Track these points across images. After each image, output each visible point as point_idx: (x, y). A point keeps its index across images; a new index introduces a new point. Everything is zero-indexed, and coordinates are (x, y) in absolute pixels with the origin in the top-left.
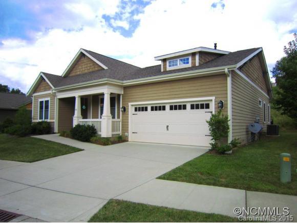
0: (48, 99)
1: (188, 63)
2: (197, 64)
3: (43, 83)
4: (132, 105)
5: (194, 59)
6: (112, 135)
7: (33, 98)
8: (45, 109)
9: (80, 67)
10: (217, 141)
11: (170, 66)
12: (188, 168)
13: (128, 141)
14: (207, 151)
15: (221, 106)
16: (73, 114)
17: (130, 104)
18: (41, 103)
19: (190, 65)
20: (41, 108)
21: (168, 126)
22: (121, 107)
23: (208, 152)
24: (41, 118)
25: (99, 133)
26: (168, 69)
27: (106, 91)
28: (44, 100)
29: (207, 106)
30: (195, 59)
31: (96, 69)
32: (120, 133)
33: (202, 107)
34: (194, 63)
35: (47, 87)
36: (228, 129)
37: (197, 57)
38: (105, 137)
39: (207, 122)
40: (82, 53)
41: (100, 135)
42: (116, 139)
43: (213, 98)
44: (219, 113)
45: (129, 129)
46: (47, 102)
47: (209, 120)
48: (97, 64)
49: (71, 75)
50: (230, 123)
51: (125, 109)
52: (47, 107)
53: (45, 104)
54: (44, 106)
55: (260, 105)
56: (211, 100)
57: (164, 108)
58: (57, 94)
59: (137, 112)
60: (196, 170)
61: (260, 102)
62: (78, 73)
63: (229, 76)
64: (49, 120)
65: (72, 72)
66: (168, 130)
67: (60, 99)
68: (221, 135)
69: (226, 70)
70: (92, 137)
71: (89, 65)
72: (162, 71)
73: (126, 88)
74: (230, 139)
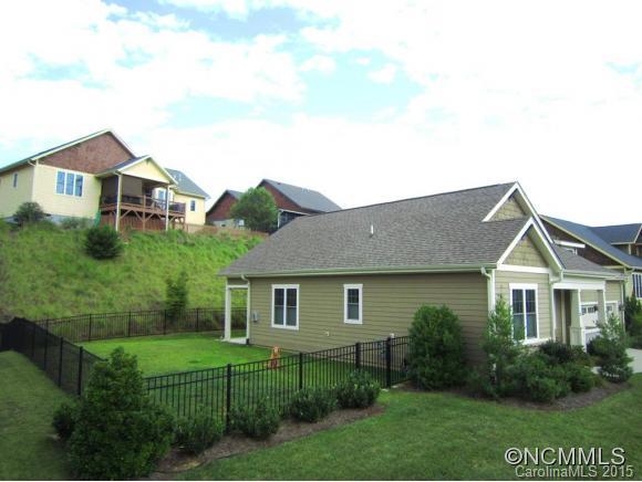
0: (534, 287)
8: (527, 310)
18: (516, 294)
20: (517, 307)
28: (525, 287)
46: (530, 295)
52: (529, 307)
53: (527, 298)
54: (526, 304)
64: (538, 339)
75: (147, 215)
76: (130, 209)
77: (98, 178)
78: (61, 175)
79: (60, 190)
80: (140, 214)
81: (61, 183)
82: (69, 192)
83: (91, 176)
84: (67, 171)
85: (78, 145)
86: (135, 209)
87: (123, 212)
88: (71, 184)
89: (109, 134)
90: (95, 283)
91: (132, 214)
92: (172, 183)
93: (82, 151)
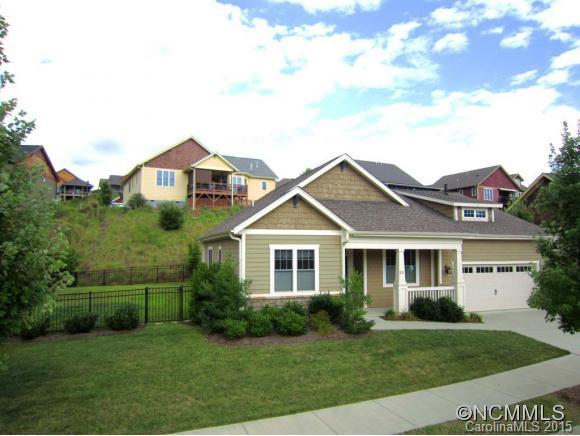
5: (490, 214)
34: (490, 218)
75: (217, 196)
76: (202, 193)
77: (185, 172)
78: (159, 173)
79: (159, 183)
80: (211, 196)
81: (159, 179)
82: (166, 184)
83: (180, 171)
84: (163, 170)
85: (170, 150)
86: (206, 193)
87: (197, 195)
88: (166, 179)
89: (191, 140)
90: (154, 246)
91: (204, 196)
92: (235, 171)
93: (173, 155)
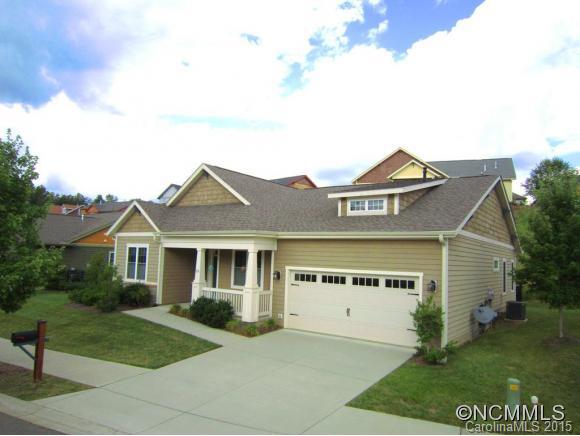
0: (146, 246)
1: (381, 208)
2: (396, 212)
3: (136, 217)
4: (291, 270)
6: (260, 317)
7: (116, 241)
8: (139, 261)
9: (199, 193)
10: (425, 344)
11: (352, 209)
12: (386, 390)
13: (282, 327)
14: (411, 356)
15: (432, 287)
16: (193, 277)
17: (288, 268)
18: (132, 250)
19: (384, 212)
20: (132, 258)
21: (348, 310)
22: (272, 272)
23: (411, 359)
24: (130, 275)
25: (238, 313)
26: (350, 213)
27: (252, 249)
28: (138, 246)
29: (411, 285)
30: (393, 204)
31: (228, 201)
32: (270, 313)
33: (403, 284)
35: (144, 226)
36: (442, 326)
37: (396, 201)
38: (249, 321)
39: (411, 314)
40: (204, 171)
41: (241, 317)
42: (266, 325)
43: (421, 275)
44: (429, 300)
45: (286, 307)
46: (143, 251)
47: (414, 311)
48: (230, 193)
49: (181, 204)
50: (445, 318)
51: (278, 276)
52: (142, 259)
53: (140, 253)
54: (138, 257)
55: (496, 267)
56: (418, 277)
57: (343, 281)
58: (162, 240)
59: (299, 282)
60: (397, 393)
61: (496, 262)
62: (196, 203)
63: (444, 244)
64: (145, 282)
65: (184, 200)
66: (348, 314)
67: (168, 250)
68: (431, 336)
69: (441, 238)
70: (228, 320)
71: (215, 192)
72: (340, 214)
73: (280, 241)
74: (445, 342)
